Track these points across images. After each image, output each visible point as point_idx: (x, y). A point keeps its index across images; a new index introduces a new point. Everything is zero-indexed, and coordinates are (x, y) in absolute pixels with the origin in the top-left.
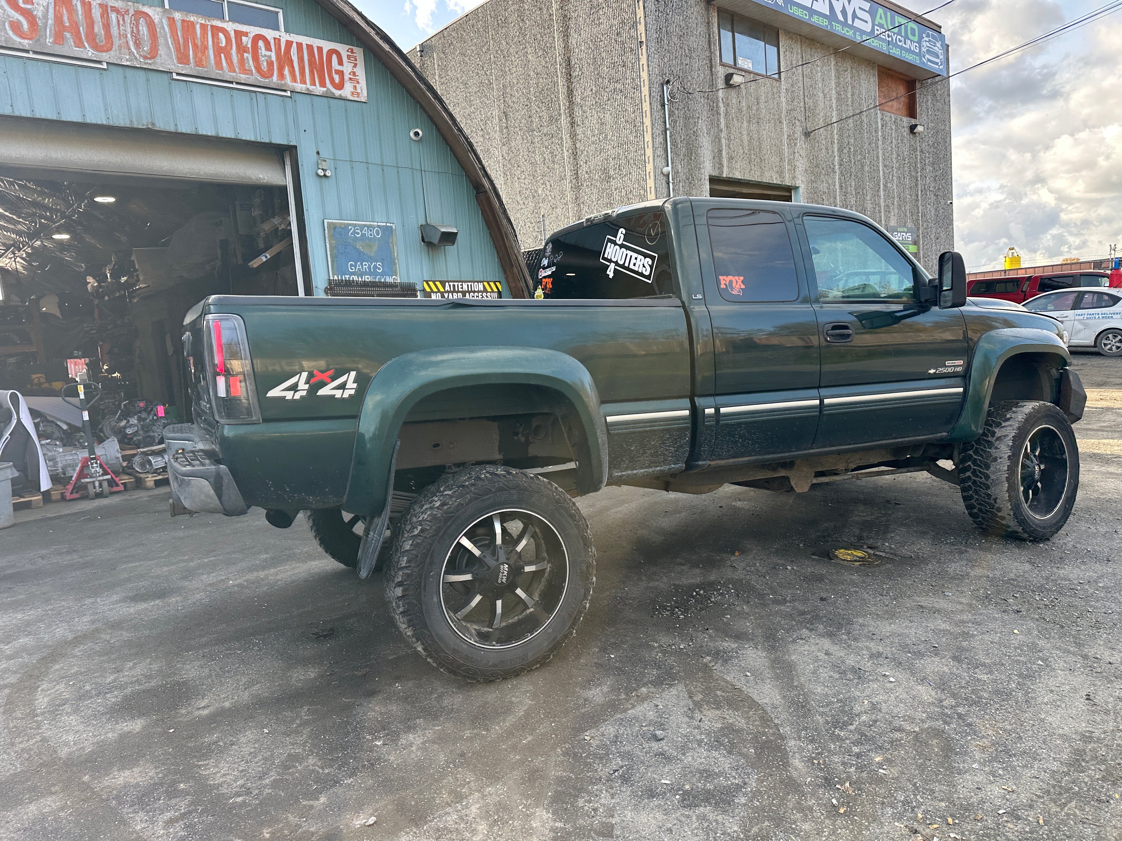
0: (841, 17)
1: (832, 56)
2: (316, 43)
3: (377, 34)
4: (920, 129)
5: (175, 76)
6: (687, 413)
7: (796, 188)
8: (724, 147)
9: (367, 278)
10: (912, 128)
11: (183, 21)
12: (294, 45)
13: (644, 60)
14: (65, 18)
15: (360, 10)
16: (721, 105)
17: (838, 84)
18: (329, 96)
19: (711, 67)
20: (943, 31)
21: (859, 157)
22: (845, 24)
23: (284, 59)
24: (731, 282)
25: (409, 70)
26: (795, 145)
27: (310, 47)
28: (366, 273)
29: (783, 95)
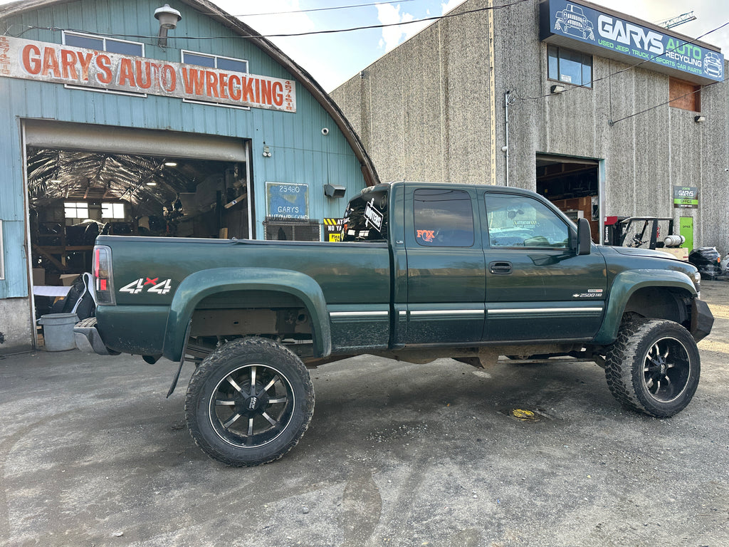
0: (639, 46)
1: (633, 71)
2: (267, 79)
3: (302, 72)
4: (702, 119)
5: (184, 100)
6: (386, 313)
7: (603, 160)
8: (548, 133)
9: (289, 216)
10: (696, 119)
11: (191, 70)
12: (254, 80)
13: (492, 79)
14: (127, 71)
15: (292, 59)
16: (547, 106)
17: (637, 90)
18: (273, 110)
19: (541, 81)
20: (722, 52)
21: (652, 139)
22: (642, 50)
23: (248, 89)
24: (425, 234)
25: (321, 93)
26: (602, 131)
27: (263, 82)
28: (288, 214)
29: (594, 98)
